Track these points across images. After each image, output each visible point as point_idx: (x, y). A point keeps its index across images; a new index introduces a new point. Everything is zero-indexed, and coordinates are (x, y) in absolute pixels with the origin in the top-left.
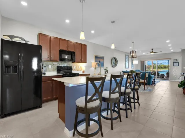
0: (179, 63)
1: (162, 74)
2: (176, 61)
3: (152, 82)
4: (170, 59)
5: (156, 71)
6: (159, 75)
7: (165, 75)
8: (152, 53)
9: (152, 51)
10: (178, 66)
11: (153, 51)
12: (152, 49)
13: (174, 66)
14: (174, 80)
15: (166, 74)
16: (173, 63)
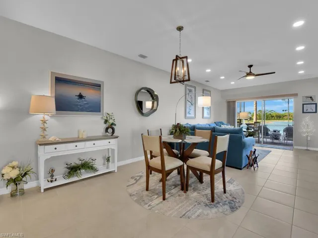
0: (316, 104)
1: (275, 131)
2: (311, 102)
3: (248, 158)
4: (295, 95)
5: (262, 124)
6: (269, 133)
7: (282, 133)
8: (250, 78)
9: (250, 72)
10: (316, 112)
11: (253, 70)
12: (250, 66)
13: (303, 112)
14: (306, 148)
15: (284, 131)
16: (303, 104)
